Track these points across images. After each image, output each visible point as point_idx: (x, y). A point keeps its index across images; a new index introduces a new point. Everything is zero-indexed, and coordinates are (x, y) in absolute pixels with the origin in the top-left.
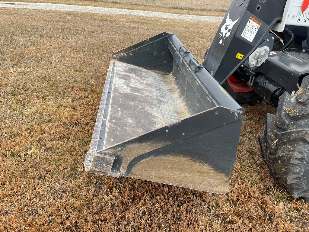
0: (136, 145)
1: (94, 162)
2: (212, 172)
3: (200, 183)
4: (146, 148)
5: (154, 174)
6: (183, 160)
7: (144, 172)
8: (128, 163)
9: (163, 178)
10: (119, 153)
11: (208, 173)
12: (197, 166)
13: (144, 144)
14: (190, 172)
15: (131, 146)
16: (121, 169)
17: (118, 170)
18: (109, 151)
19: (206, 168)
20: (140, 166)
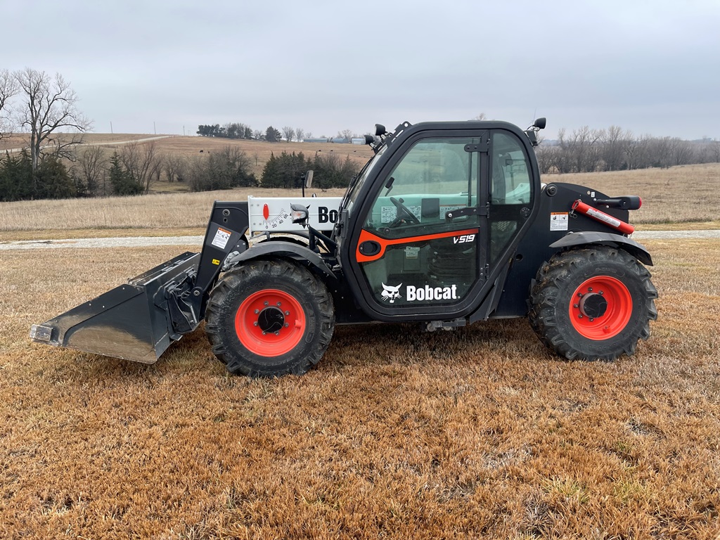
0: (69, 317)
1: (37, 331)
2: (136, 341)
3: (128, 353)
4: (76, 320)
5: (87, 344)
6: (108, 330)
7: (79, 343)
8: (64, 334)
9: (95, 348)
10: (56, 325)
11: (133, 342)
12: (121, 335)
13: (74, 316)
14: (117, 342)
15: (65, 318)
16: (59, 339)
17: (57, 340)
18: (48, 324)
19: (130, 337)
20: (75, 336)
